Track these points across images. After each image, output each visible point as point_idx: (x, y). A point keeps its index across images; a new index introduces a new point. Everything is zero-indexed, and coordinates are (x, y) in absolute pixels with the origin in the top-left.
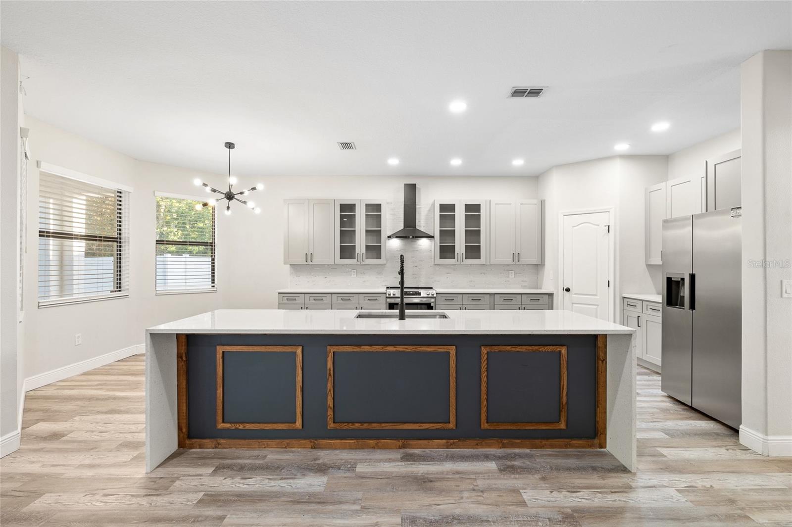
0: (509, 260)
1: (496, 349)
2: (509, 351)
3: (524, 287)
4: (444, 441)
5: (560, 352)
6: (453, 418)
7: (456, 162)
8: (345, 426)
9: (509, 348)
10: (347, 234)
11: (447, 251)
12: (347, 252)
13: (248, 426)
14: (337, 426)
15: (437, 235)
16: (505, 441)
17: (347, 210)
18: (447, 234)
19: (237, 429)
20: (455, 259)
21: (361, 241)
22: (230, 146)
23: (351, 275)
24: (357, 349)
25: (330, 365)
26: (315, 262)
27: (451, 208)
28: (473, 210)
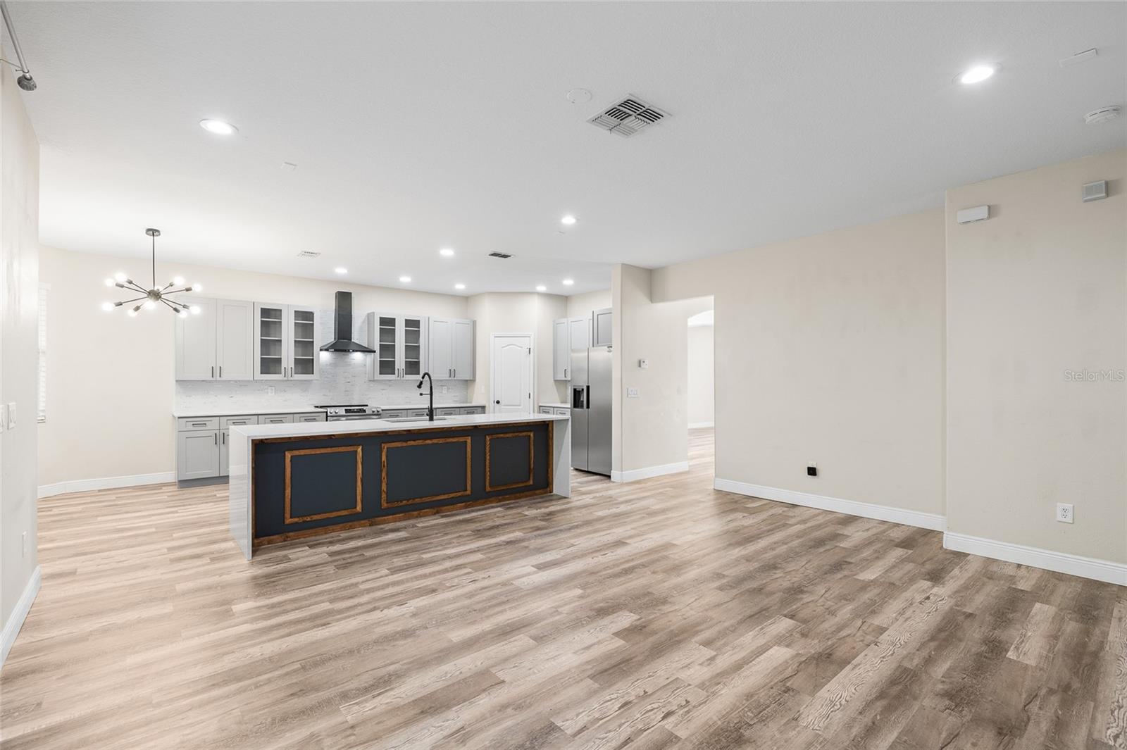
0: (446, 376)
1: (494, 436)
2: (501, 438)
3: (456, 402)
4: (464, 504)
5: (530, 436)
6: (469, 487)
7: (405, 280)
8: (396, 504)
9: (502, 435)
10: (269, 345)
11: (387, 367)
12: (270, 364)
13: (315, 517)
14: (390, 505)
15: (377, 348)
16: (500, 498)
17: (269, 317)
18: (387, 349)
19: (304, 522)
20: (394, 374)
21: (288, 353)
22: (153, 232)
23: (267, 393)
24: (405, 444)
25: (384, 458)
26: (224, 377)
27: (391, 322)
28: (412, 325)
